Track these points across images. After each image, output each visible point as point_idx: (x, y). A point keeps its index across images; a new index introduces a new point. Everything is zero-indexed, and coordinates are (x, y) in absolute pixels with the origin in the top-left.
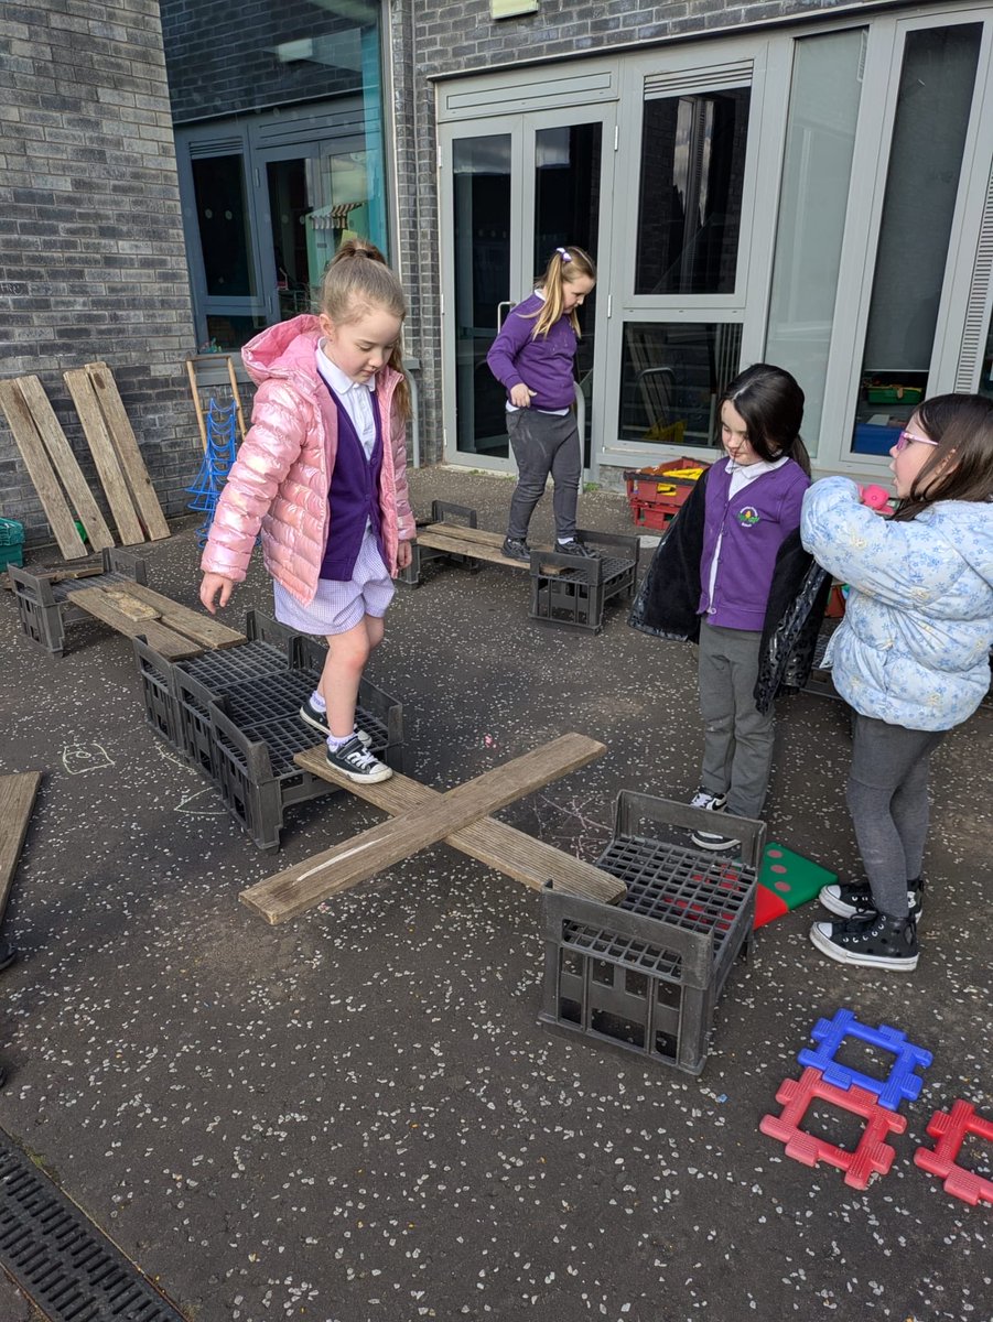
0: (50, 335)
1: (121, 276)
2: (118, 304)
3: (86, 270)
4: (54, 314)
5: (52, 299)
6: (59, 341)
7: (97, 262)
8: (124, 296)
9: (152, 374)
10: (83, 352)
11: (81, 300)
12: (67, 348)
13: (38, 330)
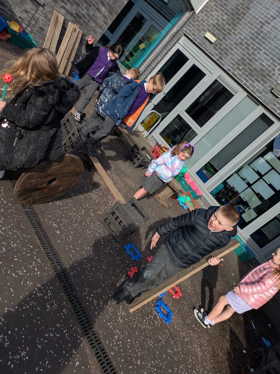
0: (74, 12)
1: (97, 14)
2: (92, 19)
3: (92, 6)
4: (79, 9)
5: (81, 5)
6: (75, 15)
7: (95, 7)
8: (94, 18)
9: (86, 38)
10: (77, 21)
11: (86, 11)
12: (75, 18)
13: (73, 9)
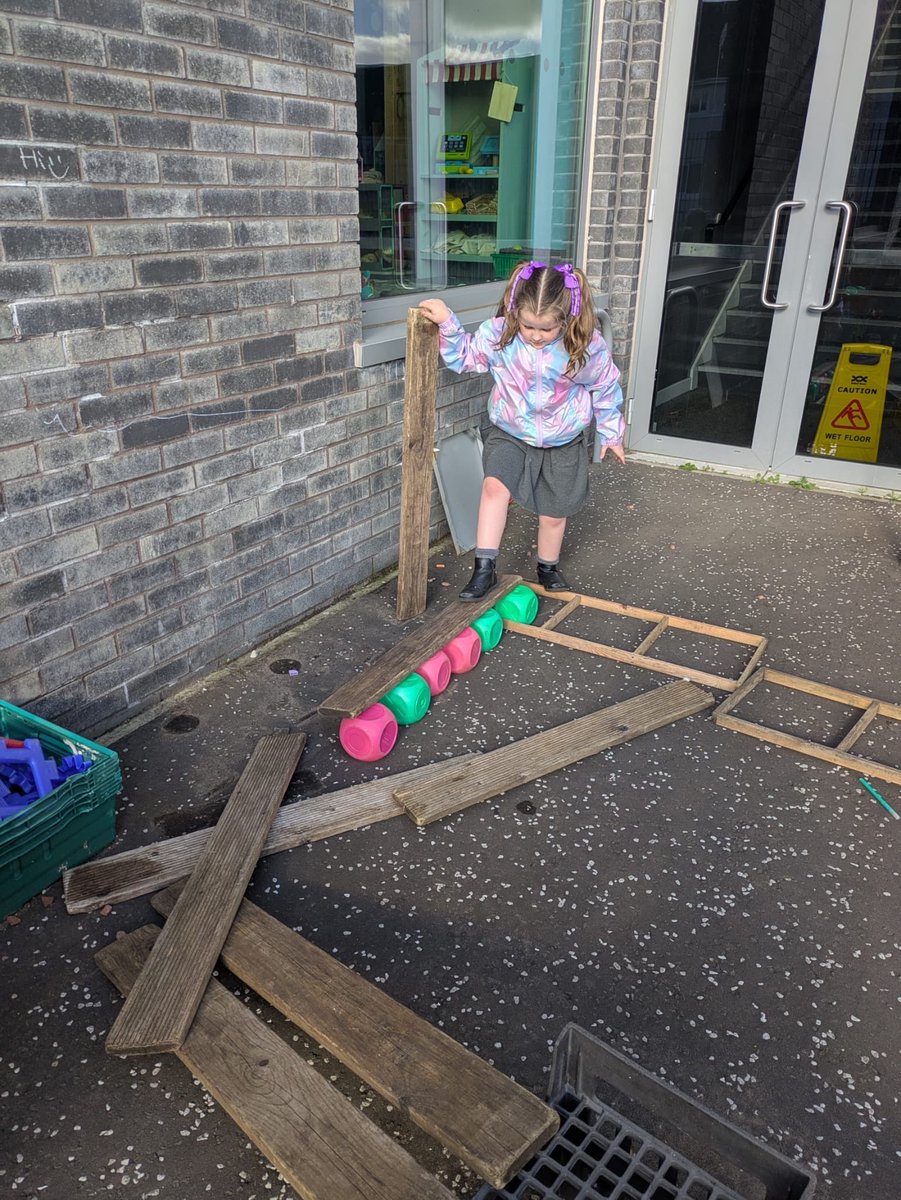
0: (125, 278)
1: (259, 139)
2: (246, 206)
3: (195, 125)
4: (134, 227)
5: (130, 191)
6: (144, 291)
7: (213, 105)
8: (259, 186)
9: (299, 349)
10: (186, 312)
11: (184, 194)
12: (159, 305)
13: (102, 266)
